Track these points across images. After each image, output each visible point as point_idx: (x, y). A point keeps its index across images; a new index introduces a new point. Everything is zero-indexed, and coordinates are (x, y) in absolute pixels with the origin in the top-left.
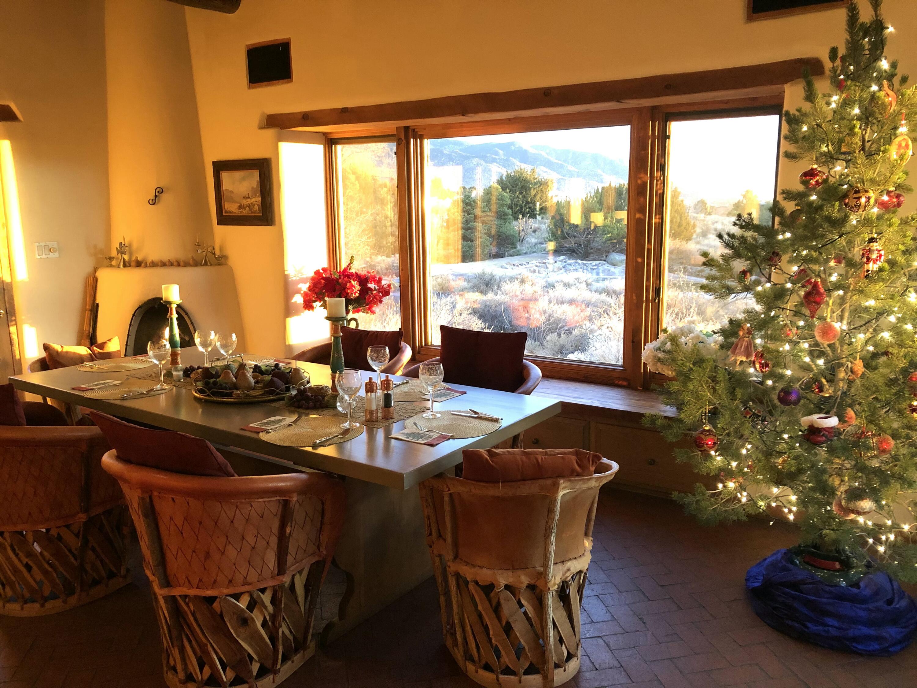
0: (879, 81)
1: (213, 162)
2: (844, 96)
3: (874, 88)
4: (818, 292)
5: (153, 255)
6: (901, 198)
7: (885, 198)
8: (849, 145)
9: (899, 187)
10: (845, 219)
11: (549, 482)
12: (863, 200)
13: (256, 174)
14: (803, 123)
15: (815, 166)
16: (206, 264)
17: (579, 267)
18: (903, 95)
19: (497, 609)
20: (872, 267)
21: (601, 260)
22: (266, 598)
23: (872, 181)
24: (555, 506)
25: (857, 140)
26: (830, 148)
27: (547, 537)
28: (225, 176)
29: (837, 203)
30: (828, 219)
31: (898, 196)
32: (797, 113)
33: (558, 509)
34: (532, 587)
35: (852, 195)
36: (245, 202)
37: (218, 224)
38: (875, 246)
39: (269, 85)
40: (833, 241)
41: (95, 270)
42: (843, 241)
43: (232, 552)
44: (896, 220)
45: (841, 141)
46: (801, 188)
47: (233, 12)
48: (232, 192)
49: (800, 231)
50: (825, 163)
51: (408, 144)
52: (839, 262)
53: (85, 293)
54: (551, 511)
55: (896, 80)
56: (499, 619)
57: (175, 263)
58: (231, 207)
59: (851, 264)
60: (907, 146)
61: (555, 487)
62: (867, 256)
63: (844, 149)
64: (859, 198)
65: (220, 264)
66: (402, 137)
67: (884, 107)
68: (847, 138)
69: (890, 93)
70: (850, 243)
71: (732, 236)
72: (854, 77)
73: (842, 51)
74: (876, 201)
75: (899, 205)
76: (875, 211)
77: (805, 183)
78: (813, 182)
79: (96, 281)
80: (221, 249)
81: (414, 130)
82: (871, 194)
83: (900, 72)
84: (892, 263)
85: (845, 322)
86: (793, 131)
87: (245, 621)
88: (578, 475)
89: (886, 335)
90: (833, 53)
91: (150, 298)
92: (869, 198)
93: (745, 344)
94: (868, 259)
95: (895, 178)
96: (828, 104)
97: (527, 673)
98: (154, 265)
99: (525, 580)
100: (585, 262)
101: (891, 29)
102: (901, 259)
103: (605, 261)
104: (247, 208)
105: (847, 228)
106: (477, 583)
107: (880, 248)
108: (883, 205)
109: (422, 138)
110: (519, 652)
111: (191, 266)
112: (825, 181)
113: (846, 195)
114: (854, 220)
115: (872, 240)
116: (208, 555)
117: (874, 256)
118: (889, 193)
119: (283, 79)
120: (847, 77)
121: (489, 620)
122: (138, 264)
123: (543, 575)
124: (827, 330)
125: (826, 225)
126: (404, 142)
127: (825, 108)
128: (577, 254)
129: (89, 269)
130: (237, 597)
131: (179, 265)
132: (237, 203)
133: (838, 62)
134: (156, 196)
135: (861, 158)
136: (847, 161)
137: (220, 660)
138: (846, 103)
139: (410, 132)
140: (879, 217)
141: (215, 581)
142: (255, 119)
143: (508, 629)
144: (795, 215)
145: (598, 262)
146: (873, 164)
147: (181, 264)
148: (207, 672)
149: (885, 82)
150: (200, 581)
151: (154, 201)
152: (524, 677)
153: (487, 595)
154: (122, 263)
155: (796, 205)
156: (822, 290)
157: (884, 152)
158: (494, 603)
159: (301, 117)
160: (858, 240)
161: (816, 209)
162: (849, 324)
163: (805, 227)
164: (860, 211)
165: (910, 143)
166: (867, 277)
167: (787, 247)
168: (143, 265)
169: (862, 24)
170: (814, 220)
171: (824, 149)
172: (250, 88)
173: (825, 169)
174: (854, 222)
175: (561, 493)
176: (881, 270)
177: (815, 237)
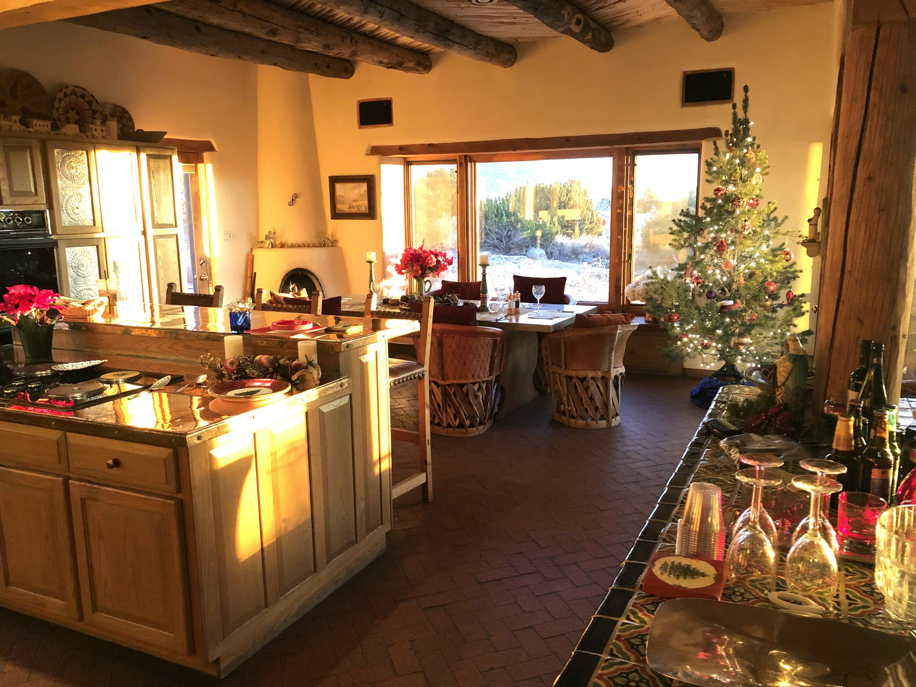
0: (747, 147)
1: (329, 177)
2: (732, 154)
3: (745, 151)
4: (723, 245)
5: (291, 240)
6: (759, 202)
7: (751, 201)
8: (734, 177)
9: (757, 196)
10: (734, 211)
11: (614, 326)
12: (741, 203)
13: (364, 187)
14: (714, 166)
15: (720, 187)
16: (324, 246)
17: (502, 261)
18: (757, 155)
19: (587, 389)
20: (746, 233)
21: (521, 255)
22: (484, 386)
23: (746, 194)
24: (615, 337)
25: (738, 175)
26: (727, 178)
27: (610, 353)
28: (339, 187)
29: (730, 204)
30: (727, 211)
31: (757, 201)
32: (711, 161)
33: (617, 339)
34: (603, 378)
35: (737, 200)
36: (354, 204)
37: (332, 218)
38: (747, 223)
39: (374, 127)
40: (729, 221)
41: (252, 250)
42: (733, 222)
43: (475, 362)
44: (756, 212)
45: (731, 175)
46: (714, 196)
47: (348, 78)
48: (343, 197)
49: (714, 217)
50: (725, 185)
51: (467, 166)
52: (732, 232)
53: (247, 265)
54: (613, 340)
55: (755, 146)
56: (588, 394)
57: (306, 245)
58: (342, 207)
59: (737, 231)
60: (760, 178)
61: (616, 329)
62: (744, 227)
63: (733, 179)
64: (739, 202)
65: (333, 246)
66: (463, 161)
67: (749, 160)
68: (734, 174)
69: (752, 153)
70: (737, 222)
71: (680, 221)
72: (736, 145)
73: (730, 132)
74: (747, 203)
75: (757, 205)
76: (748, 207)
77: (716, 194)
78: (719, 194)
79: (253, 257)
80: (332, 236)
81: (470, 157)
82: (745, 200)
83: (757, 142)
84: (755, 232)
85: (735, 260)
86: (709, 170)
87: (476, 397)
88: (626, 324)
89: (753, 264)
90: (727, 132)
91: (293, 268)
92: (744, 202)
93: (690, 271)
94: (744, 229)
95: (754, 193)
96: (725, 156)
97: (600, 419)
98: (293, 246)
99: (600, 374)
100: (507, 257)
101: (752, 123)
102: (759, 230)
103: (525, 255)
104: (356, 208)
105: (735, 215)
106: (577, 377)
107: (749, 224)
108: (751, 205)
109: (475, 162)
110: (596, 408)
111: (317, 247)
112: (725, 194)
113: (734, 201)
114: (738, 212)
115: (745, 221)
116: (465, 363)
117: (747, 228)
118: (753, 199)
119: (386, 123)
120: (733, 144)
121: (583, 395)
122: (282, 246)
123: (608, 372)
124: (727, 264)
125: (726, 214)
126: (464, 165)
127: (724, 159)
128: (499, 249)
129: (248, 250)
130: (474, 384)
131: (309, 246)
132: (348, 204)
133: (729, 137)
134: (292, 200)
135: (740, 183)
136: (735, 184)
137: (465, 414)
138: (733, 157)
139: (468, 158)
140: (749, 211)
141: (467, 376)
142: (364, 148)
143: (591, 399)
144: (711, 209)
145: (518, 257)
146: (745, 186)
147: (311, 245)
148: (458, 421)
149: (750, 148)
150: (460, 376)
151: (292, 202)
152: (599, 422)
153: (582, 382)
154: (270, 245)
155: (711, 205)
156: (725, 244)
157: (750, 181)
158: (585, 387)
159: (398, 148)
160: (740, 222)
161: (720, 206)
162: (737, 261)
163: (717, 214)
164: (741, 208)
165: (761, 177)
166: (744, 237)
167: (708, 225)
168: (286, 246)
169: (740, 119)
170: (721, 212)
171: (724, 178)
172: (360, 128)
173: (724, 188)
174: (738, 213)
175: (619, 332)
176: (750, 233)
177: (721, 220)
